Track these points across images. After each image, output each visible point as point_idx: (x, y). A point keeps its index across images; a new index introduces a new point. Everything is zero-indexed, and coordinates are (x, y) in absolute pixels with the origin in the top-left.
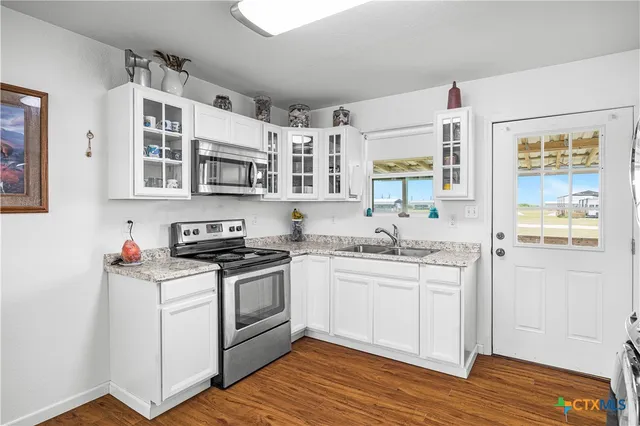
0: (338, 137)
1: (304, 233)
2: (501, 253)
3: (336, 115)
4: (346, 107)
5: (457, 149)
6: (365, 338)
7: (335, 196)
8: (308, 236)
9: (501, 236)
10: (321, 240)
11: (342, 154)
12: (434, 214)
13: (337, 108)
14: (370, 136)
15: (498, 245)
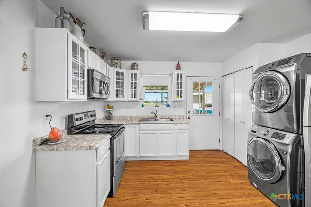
0: (135, 74)
1: (113, 115)
2: (189, 118)
3: (133, 65)
4: (136, 62)
5: (181, 84)
6: (154, 155)
7: (134, 99)
8: (114, 116)
9: (189, 112)
10: (122, 117)
11: (137, 82)
12: (168, 106)
13: (133, 62)
14: (143, 75)
15: (188, 115)
